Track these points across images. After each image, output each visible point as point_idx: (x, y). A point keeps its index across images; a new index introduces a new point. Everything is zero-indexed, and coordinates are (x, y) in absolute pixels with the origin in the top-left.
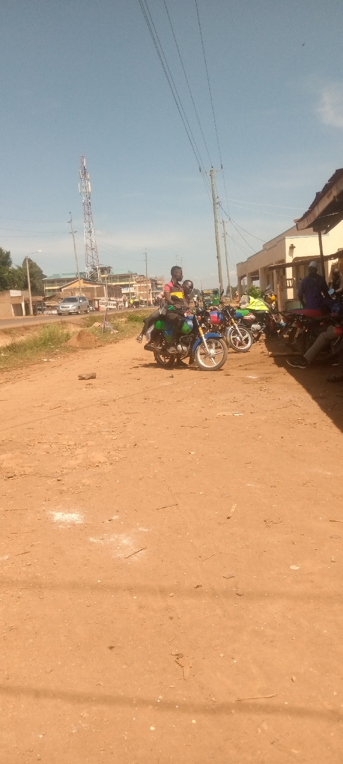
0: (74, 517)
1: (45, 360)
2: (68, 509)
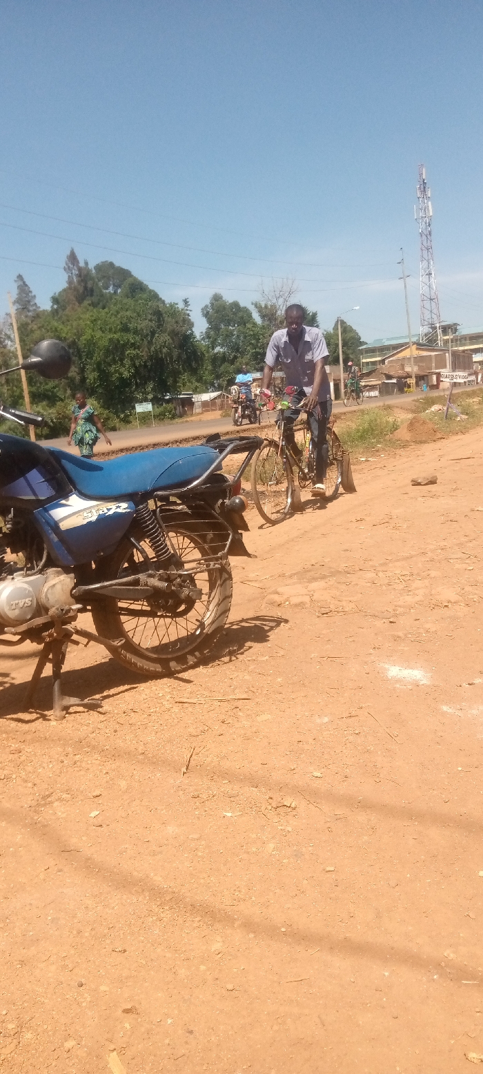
0: (416, 674)
1: (364, 459)
2: (407, 662)
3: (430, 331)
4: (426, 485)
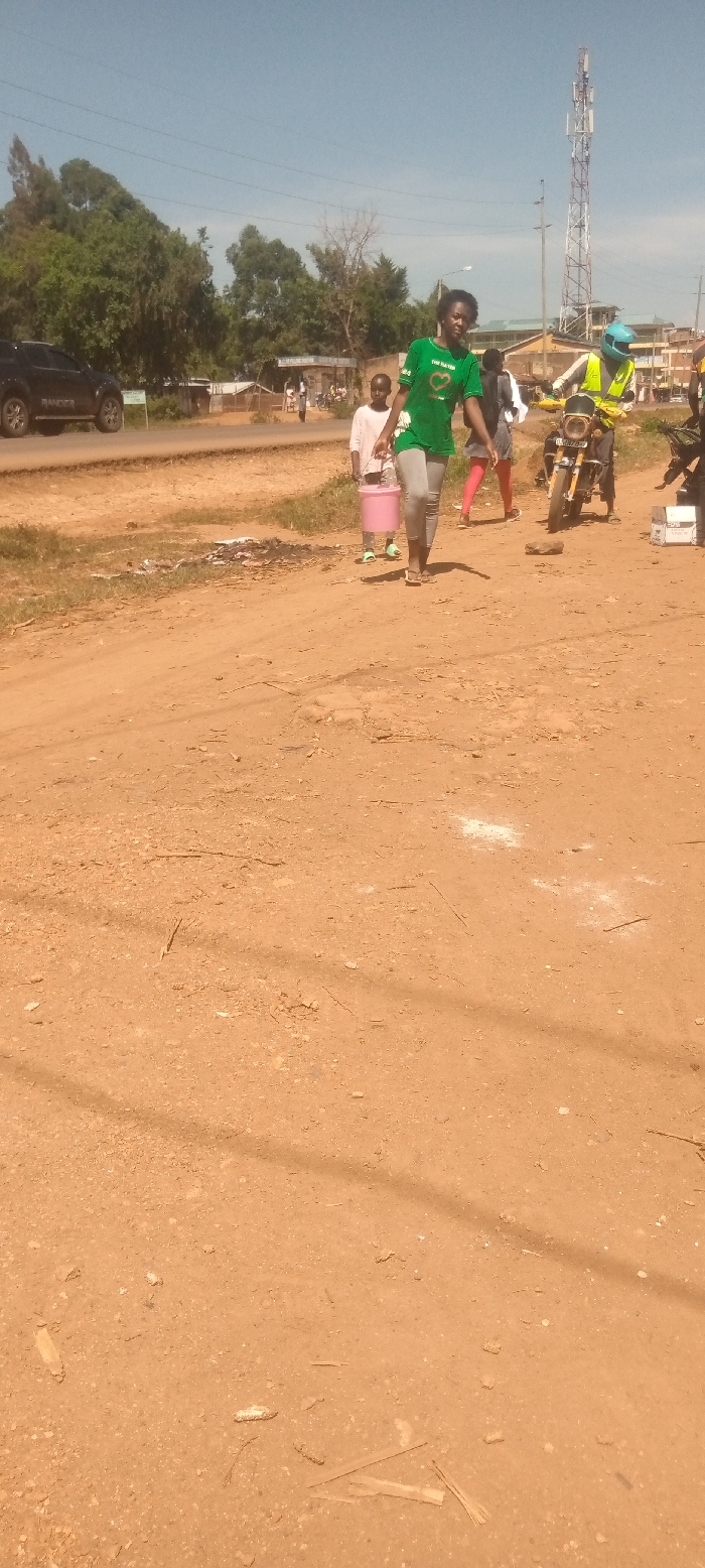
0: (503, 832)
2: (492, 816)
3: (575, 314)
4: (546, 554)
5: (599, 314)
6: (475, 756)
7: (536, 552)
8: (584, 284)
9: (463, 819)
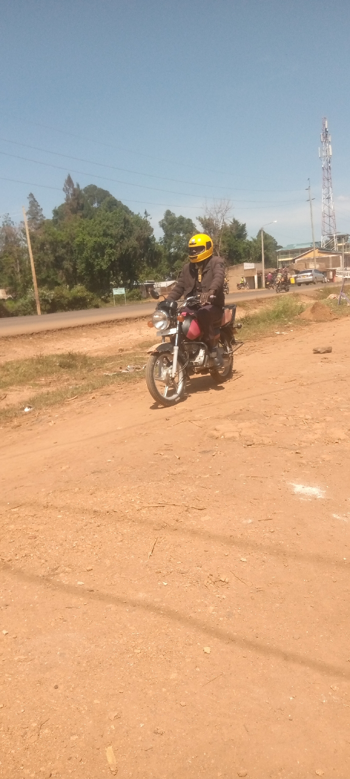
0: (315, 491)
1: (278, 333)
2: (308, 482)
3: (329, 239)
4: (324, 353)
5: (340, 238)
6: (297, 453)
7: (319, 352)
8: (332, 225)
9: (293, 484)
